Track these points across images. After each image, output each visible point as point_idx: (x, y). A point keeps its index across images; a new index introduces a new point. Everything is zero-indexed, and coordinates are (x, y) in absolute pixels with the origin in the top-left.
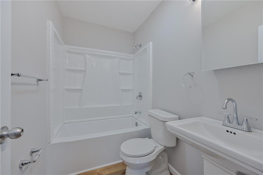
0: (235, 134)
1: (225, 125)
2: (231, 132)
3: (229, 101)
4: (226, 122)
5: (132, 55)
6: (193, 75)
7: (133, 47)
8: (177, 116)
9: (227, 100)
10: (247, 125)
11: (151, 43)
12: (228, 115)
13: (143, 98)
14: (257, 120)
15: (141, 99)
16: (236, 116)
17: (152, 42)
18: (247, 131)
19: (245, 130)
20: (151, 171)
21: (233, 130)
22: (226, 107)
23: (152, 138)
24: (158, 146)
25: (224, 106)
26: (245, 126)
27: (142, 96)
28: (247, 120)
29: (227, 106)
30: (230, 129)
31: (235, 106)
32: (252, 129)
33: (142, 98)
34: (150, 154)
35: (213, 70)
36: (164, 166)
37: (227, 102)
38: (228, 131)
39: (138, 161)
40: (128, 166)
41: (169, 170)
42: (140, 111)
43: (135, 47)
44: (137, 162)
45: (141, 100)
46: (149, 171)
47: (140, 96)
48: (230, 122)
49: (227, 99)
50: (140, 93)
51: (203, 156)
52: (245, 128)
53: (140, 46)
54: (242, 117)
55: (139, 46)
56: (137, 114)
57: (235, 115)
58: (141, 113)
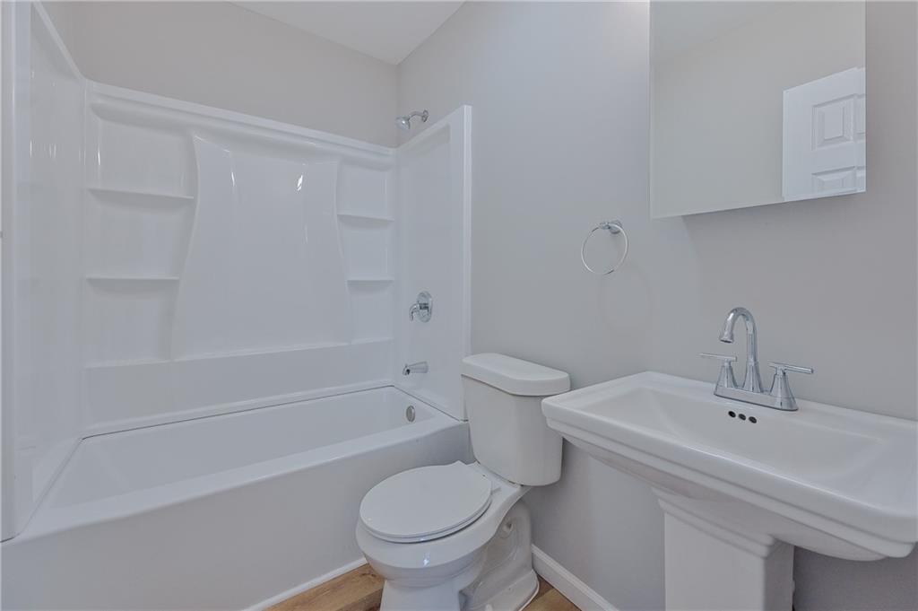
0: (753, 420)
1: (720, 394)
2: (742, 417)
3: (738, 316)
4: (726, 385)
5: (391, 151)
6: (618, 232)
7: (398, 118)
8: (565, 375)
9: (732, 315)
10: (787, 391)
11: (467, 110)
12: (730, 363)
13: (433, 313)
14: (812, 372)
15: (425, 319)
16: (753, 364)
17: (470, 107)
18: (784, 407)
19: (780, 407)
20: (475, 585)
21: (750, 411)
22: (732, 337)
23: (474, 460)
24: (499, 489)
25: (726, 333)
26: (778, 396)
27: (430, 306)
28: (784, 374)
29: (734, 332)
30: (739, 408)
31: (751, 332)
32: (799, 403)
33: (430, 312)
34: (474, 522)
35: (684, 217)
36: (518, 556)
37: (734, 319)
38: (732, 414)
39: (427, 558)
40: (388, 579)
41: (533, 567)
42: (425, 363)
43: (404, 118)
44: (426, 562)
45: (427, 321)
46: (469, 587)
47: (425, 307)
48: (736, 386)
49: (732, 312)
50: (422, 295)
51: (662, 504)
52: (779, 400)
53: (425, 118)
54: (772, 364)
55: (420, 118)
56: (411, 374)
57: (752, 360)
58: (426, 372)
